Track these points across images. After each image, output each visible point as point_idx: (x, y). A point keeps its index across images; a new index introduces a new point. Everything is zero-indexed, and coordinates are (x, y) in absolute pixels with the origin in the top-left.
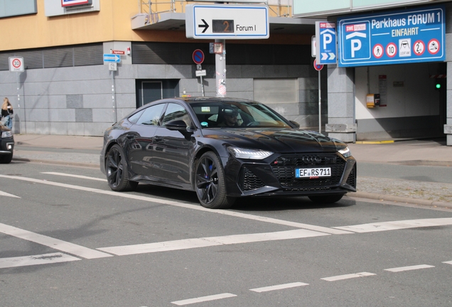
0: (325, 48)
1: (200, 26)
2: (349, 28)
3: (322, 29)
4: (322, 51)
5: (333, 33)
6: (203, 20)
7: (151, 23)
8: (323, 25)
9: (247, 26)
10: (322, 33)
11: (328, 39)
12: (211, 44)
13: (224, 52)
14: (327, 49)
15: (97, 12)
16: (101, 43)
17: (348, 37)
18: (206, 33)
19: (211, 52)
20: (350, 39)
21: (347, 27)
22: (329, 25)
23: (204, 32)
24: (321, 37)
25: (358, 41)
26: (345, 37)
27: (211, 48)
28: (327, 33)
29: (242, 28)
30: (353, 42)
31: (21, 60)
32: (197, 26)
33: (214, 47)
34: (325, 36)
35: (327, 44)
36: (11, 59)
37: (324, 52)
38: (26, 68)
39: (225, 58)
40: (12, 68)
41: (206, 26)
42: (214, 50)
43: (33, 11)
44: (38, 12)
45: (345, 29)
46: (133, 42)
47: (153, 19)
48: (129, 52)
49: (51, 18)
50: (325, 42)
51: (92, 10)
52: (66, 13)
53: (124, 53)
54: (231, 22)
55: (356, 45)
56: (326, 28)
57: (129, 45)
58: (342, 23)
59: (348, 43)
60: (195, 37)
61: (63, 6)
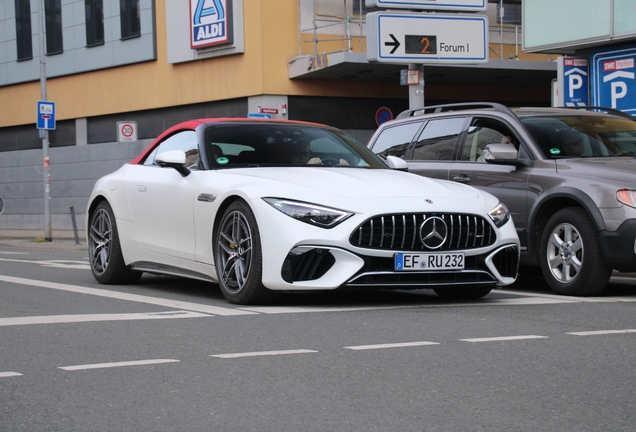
0: (571, 95)
1: (387, 44)
2: (608, 66)
3: (567, 68)
4: (567, 99)
5: (584, 73)
6: (392, 36)
7: (317, 69)
8: (569, 62)
9: (456, 44)
10: (567, 74)
11: (576, 82)
12: (402, 72)
13: (422, 82)
14: (574, 97)
15: (240, 54)
16: (244, 100)
17: (607, 78)
18: (395, 54)
19: (403, 83)
20: (609, 82)
21: (606, 64)
22: (577, 62)
23: (392, 52)
24: (566, 79)
25: (623, 85)
26: (602, 79)
27: (402, 78)
28: (575, 73)
29: (448, 48)
30: (614, 85)
31: (134, 125)
32: (383, 44)
33: (407, 76)
34: (572, 78)
35: (575, 90)
36: (121, 125)
37: (570, 101)
38: (139, 138)
39: (422, 92)
40: (121, 138)
41: (396, 44)
42: (407, 80)
43: (151, 57)
44: (159, 57)
45: (602, 66)
46: (289, 97)
47: (319, 63)
48: (285, 111)
49: (176, 65)
50: (572, 87)
51: (233, 52)
52: (196, 58)
53: (277, 112)
54: (433, 39)
55: (619, 90)
56: (572, 67)
57: (285, 101)
58: (597, 59)
59: (606, 87)
60: (380, 60)
61: (193, 47)
